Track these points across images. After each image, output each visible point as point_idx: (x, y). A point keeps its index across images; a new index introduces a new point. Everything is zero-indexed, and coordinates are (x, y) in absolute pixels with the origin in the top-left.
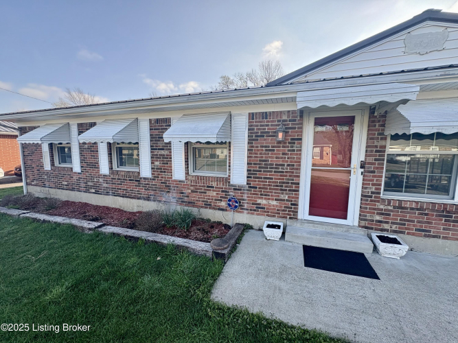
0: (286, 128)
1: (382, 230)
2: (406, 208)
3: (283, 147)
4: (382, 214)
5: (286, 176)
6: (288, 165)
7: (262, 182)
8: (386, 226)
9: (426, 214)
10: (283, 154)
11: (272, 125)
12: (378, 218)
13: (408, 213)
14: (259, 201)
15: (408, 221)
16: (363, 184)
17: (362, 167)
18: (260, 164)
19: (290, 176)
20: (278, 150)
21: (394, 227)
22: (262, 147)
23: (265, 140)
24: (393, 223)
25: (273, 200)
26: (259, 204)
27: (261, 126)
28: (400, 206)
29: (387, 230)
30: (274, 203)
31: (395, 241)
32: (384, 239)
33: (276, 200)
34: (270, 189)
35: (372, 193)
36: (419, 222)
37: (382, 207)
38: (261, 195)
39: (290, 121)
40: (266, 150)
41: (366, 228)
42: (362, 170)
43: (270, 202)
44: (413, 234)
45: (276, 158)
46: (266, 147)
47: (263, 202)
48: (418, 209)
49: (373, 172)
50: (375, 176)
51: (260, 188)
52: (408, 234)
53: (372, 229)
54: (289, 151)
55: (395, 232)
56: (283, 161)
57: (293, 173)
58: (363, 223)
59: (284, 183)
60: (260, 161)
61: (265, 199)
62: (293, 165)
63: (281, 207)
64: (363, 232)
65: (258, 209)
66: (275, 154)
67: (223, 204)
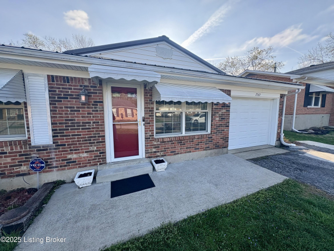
0: (89, 93)
1: (157, 157)
2: (165, 142)
3: (88, 108)
4: (156, 147)
5: (93, 131)
6: (94, 123)
7: (71, 139)
8: (158, 154)
10: (88, 114)
11: (74, 89)
12: (154, 150)
13: (167, 144)
14: (69, 156)
15: (167, 148)
16: (145, 131)
17: (143, 121)
18: (66, 123)
19: (96, 131)
20: (83, 111)
21: (162, 153)
22: (67, 107)
23: (69, 101)
24: (161, 151)
25: (83, 152)
26: (70, 159)
27: (63, 88)
28: (163, 141)
29: (159, 156)
30: (85, 155)
31: (162, 161)
32: (157, 162)
34: (79, 144)
35: (150, 136)
36: (171, 148)
37: (155, 143)
38: (71, 150)
39: (91, 87)
40: (71, 111)
41: (149, 157)
42: (144, 123)
43: (81, 155)
44: (170, 155)
45: (82, 117)
46: (70, 108)
47: (73, 156)
48: (170, 141)
49: (149, 123)
50: (150, 126)
52: (168, 155)
53: (152, 157)
54: (93, 111)
55: (162, 156)
56: (89, 120)
57: (98, 128)
58: (147, 155)
59: (91, 137)
60: (66, 120)
61: (75, 153)
62: (98, 122)
63: (91, 157)
64: (147, 160)
65: (70, 163)
66: (81, 114)
67: (24, 168)
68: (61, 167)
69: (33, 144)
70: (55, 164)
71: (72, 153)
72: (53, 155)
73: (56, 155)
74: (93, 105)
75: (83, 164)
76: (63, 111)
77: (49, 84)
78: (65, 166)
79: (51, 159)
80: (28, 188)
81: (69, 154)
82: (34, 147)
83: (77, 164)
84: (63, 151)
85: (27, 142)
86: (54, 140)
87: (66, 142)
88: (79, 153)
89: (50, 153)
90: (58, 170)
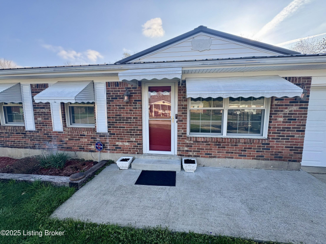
0: (131, 93)
1: (189, 156)
2: (199, 142)
3: (130, 106)
4: (188, 146)
5: (133, 125)
6: (134, 118)
7: (118, 130)
8: (191, 153)
9: (209, 145)
10: (130, 110)
11: (122, 91)
12: (186, 149)
13: (201, 144)
14: (117, 143)
15: (201, 149)
16: (178, 128)
17: (176, 118)
18: (116, 118)
19: (136, 125)
20: (127, 108)
22: (116, 106)
23: (118, 101)
24: (194, 151)
25: (126, 142)
26: (118, 145)
27: (115, 91)
28: (196, 141)
29: (191, 156)
30: (127, 144)
31: (193, 162)
33: (128, 142)
34: (124, 134)
35: (182, 134)
36: (206, 149)
37: (188, 142)
38: (118, 139)
39: (133, 88)
40: (119, 108)
41: (181, 155)
42: (177, 120)
43: (124, 143)
44: (204, 157)
45: (126, 113)
46: (119, 106)
47: (120, 144)
48: (205, 142)
49: (182, 121)
50: (183, 124)
51: (117, 134)
52: (202, 157)
53: (183, 156)
54: (134, 108)
56: (130, 115)
57: (137, 123)
58: (180, 153)
59: (132, 130)
60: (116, 115)
61: (121, 141)
62: (137, 118)
63: (132, 146)
65: (117, 149)
66: (125, 111)
67: (93, 147)
68: (112, 151)
69: (97, 132)
70: (109, 147)
71: (119, 141)
72: (108, 141)
73: (110, 141)
74: (134, 103)
75: (126, 151)
76: (114, 108)
77: (107, 89)
78: (115, 150)
79: (107, 143)
80: (94, 161)
81: (117, 141)
82: (98, 133)
83: (121, 150)
84: (113, 139)
85: (94, 130)
86: (109, 129)
87: (116, 132)
88: (123, 141)
89: (106, 138)
90: (111, 152)
